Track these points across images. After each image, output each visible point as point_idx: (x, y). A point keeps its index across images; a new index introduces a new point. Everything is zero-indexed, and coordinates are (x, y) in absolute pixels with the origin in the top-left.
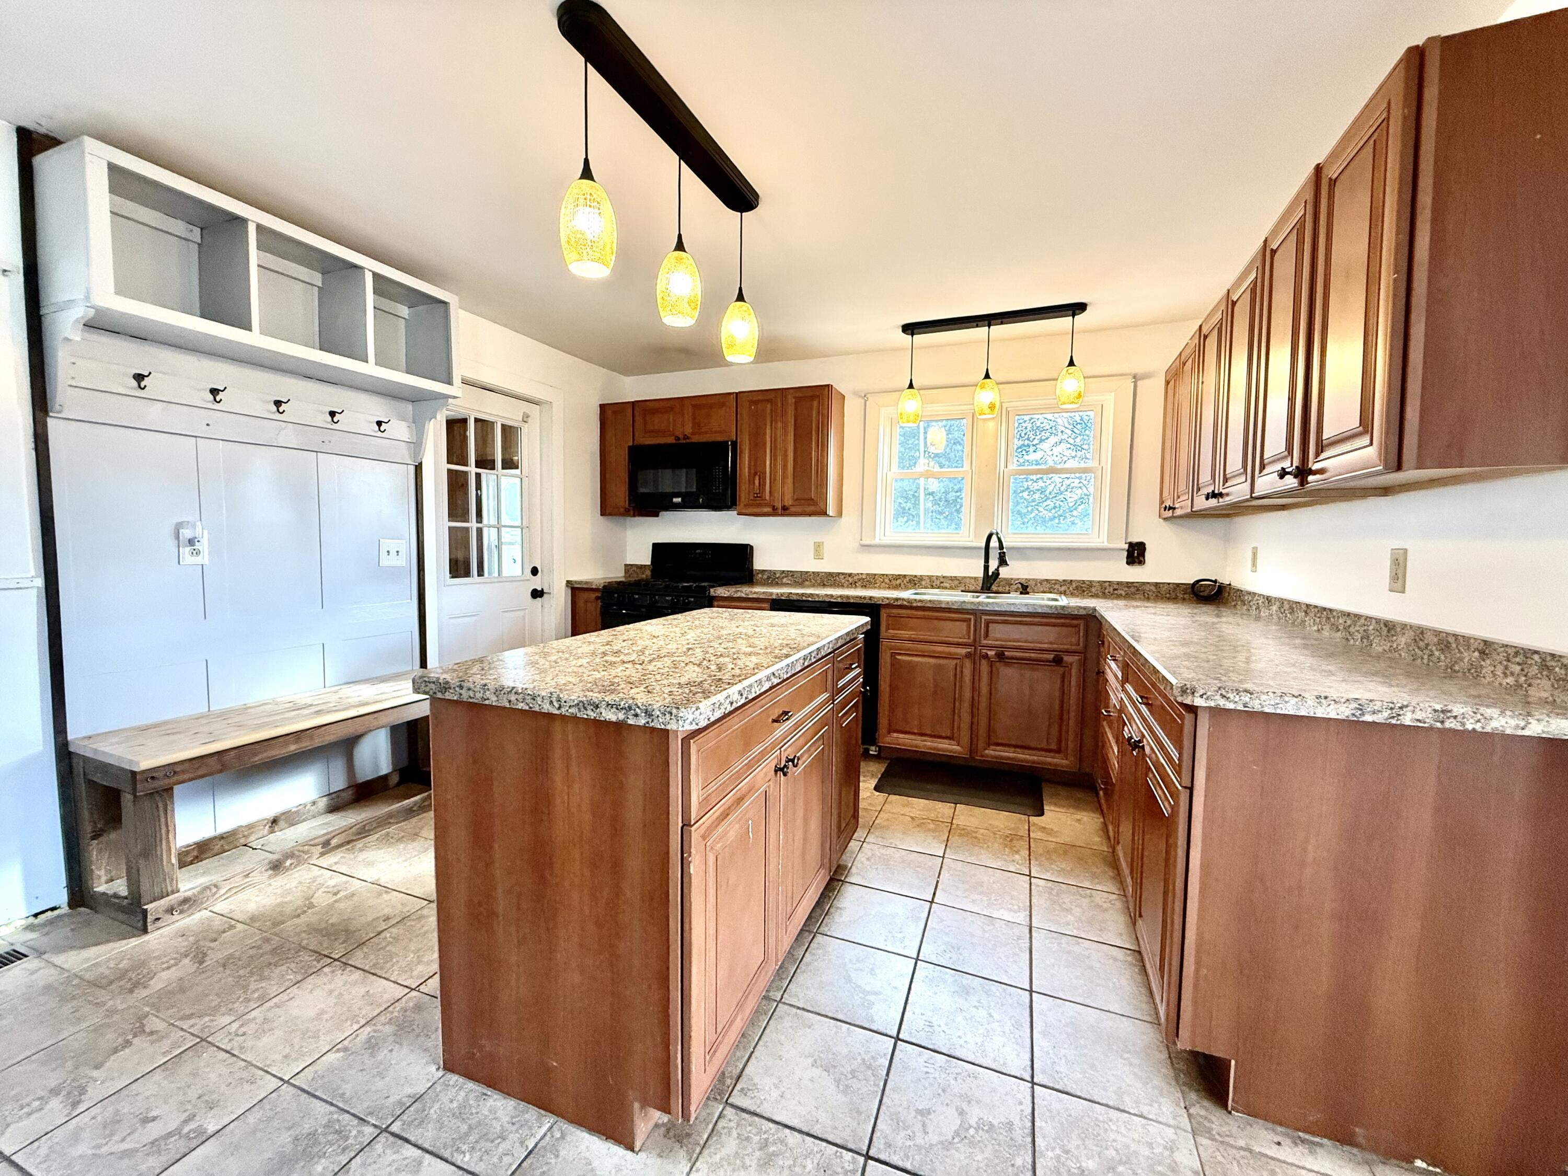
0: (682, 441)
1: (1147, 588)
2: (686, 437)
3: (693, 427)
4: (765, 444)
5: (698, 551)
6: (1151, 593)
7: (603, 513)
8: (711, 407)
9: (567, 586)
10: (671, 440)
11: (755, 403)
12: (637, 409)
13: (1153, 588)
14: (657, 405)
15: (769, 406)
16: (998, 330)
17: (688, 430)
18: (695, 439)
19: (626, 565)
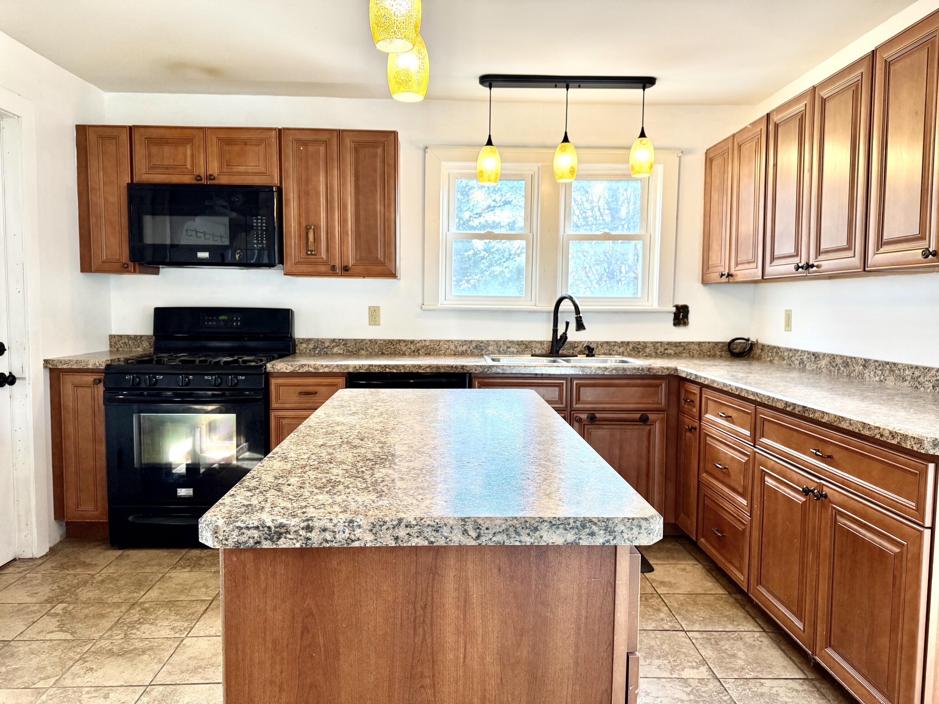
0: (204, 182)
1: (692, 346)
2: (210, 177)
3: (221, 166)
4: (318, 194)
5: (222, 318)
6: (695, 352)
7: (83, 270)
8: (245, 143)
9: (45, 367)
10: (187, 179)
11: (305, 143)
12: (136, 137)
13: (696, 347)
14: (168, 134)
15: (322, 149)
16: (575, 93)
17: (214, 168)
18: (224, 180)
19: (111, 337)
